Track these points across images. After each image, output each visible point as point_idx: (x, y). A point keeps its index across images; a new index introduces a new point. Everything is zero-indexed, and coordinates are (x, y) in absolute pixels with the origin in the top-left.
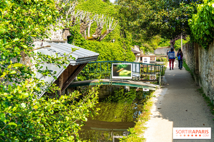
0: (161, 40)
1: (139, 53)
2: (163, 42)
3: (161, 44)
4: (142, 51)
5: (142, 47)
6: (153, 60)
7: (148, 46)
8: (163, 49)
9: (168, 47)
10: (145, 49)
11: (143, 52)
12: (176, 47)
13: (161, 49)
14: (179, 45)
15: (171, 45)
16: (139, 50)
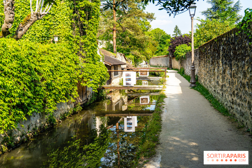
0: (158, 49)
1: (124, 64)
2: (160, 50)
3: (158, 53)
4: (130, 62)
5: (130, 55)
6: (145, 75)
7: (139, 54)
8: (160, 58)
9: (165, 56)
10: (134, 58)
11: (132, 62)
12: (177, 55)
13: (158, 58)
14: (181, 52)
15: (169, 54)
16: (125, 60)
